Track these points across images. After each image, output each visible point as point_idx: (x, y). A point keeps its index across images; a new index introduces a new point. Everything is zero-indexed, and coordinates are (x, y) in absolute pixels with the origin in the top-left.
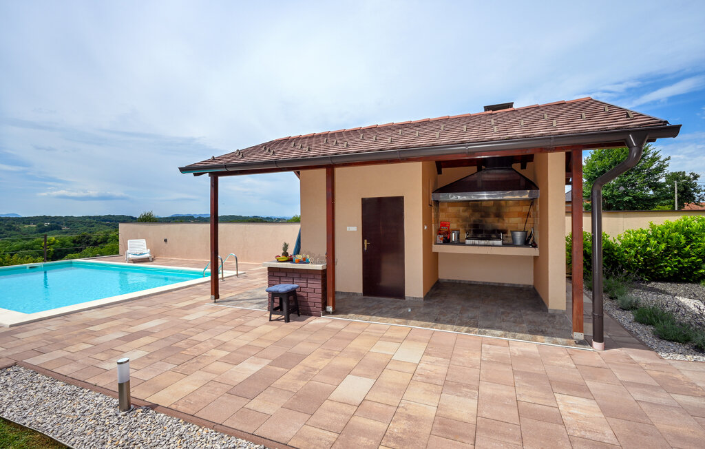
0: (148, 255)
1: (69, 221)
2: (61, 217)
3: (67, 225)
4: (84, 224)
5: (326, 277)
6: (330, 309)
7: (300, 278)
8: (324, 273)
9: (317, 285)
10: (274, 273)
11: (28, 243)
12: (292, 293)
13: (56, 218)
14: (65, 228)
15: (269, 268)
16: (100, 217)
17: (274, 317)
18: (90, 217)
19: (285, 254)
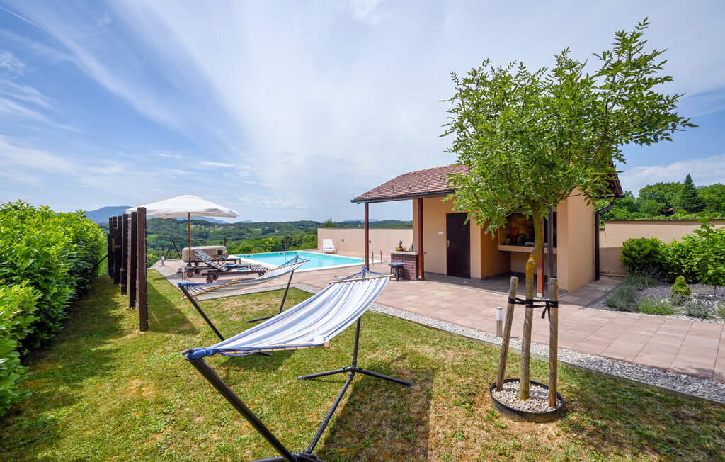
0: (334, 249)
1: (279, 226)
2: (274, 223)
3: (278, 229)
4: (287, 227)
5: (419, 260)
6: (420, 277)
7: (406, 260)
8: (417, 257)
9: (413, 263)
10: (394, 256)
11: (259, 242)
12: (401, 267)
13: (271, 223)
14: (277, 231)
15: (392, 254)
16: (297, 222)
17: (392, 279)
18: (291, 223)
19: (401, 247)
